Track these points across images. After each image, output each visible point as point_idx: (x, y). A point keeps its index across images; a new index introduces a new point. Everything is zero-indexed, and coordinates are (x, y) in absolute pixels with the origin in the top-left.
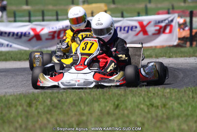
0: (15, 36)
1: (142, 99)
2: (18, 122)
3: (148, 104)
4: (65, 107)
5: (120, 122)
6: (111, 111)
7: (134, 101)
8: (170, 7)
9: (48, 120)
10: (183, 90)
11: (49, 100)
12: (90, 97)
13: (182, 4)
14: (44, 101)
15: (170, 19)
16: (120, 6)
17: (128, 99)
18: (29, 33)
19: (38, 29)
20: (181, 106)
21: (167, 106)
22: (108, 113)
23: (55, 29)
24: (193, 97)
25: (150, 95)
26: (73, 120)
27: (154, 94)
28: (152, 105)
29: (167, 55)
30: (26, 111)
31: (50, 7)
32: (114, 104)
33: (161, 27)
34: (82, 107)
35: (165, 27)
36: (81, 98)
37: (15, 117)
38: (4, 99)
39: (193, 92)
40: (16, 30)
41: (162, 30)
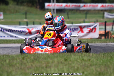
0: (19, 32)
1: (78, 57)
2: (17, 66)
3: (81, 59)
4: (40, 60)
5: (67, 66)
6: (63, 62)
7: (74, 58)
8: (96, 20)
9: (32, 65)
10: (99, 54)
11: (33, 57)
12: (53, 56)
13: (102, 20)
14: (31, 57)
15: (95, 25)
16: (71, 20)
17: (72, 57)
18: (26, 31)
19: (30, 29)
20: (98, 60)
21: (91, 61)
22: (61, 63)
23: (38, 29)
24: (103, 57)
25: (82, 55)
26: (44, 65)
27: (84, 55)
28: (83, 60)
29: (93, 41)
30: (21, 61)
31: (37, 20)
32: (65, 59)
33: (90, 29)
34: (49, 60)
35: (92, 29)
36: (48, 56)
37: (16, 64)
38: (11, 56)
39: (103, 55)
40: (19, 30)
41: (91, 31)
